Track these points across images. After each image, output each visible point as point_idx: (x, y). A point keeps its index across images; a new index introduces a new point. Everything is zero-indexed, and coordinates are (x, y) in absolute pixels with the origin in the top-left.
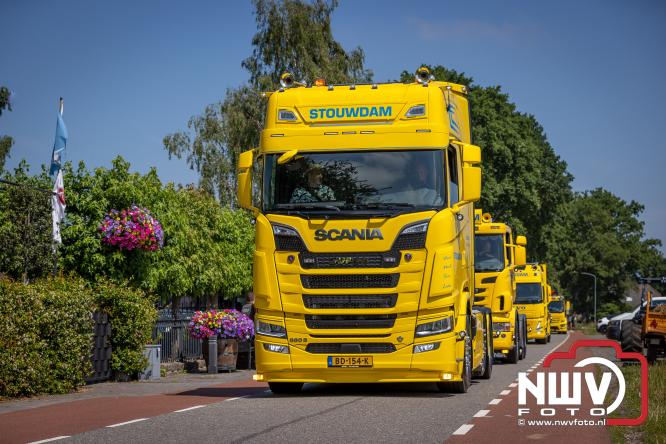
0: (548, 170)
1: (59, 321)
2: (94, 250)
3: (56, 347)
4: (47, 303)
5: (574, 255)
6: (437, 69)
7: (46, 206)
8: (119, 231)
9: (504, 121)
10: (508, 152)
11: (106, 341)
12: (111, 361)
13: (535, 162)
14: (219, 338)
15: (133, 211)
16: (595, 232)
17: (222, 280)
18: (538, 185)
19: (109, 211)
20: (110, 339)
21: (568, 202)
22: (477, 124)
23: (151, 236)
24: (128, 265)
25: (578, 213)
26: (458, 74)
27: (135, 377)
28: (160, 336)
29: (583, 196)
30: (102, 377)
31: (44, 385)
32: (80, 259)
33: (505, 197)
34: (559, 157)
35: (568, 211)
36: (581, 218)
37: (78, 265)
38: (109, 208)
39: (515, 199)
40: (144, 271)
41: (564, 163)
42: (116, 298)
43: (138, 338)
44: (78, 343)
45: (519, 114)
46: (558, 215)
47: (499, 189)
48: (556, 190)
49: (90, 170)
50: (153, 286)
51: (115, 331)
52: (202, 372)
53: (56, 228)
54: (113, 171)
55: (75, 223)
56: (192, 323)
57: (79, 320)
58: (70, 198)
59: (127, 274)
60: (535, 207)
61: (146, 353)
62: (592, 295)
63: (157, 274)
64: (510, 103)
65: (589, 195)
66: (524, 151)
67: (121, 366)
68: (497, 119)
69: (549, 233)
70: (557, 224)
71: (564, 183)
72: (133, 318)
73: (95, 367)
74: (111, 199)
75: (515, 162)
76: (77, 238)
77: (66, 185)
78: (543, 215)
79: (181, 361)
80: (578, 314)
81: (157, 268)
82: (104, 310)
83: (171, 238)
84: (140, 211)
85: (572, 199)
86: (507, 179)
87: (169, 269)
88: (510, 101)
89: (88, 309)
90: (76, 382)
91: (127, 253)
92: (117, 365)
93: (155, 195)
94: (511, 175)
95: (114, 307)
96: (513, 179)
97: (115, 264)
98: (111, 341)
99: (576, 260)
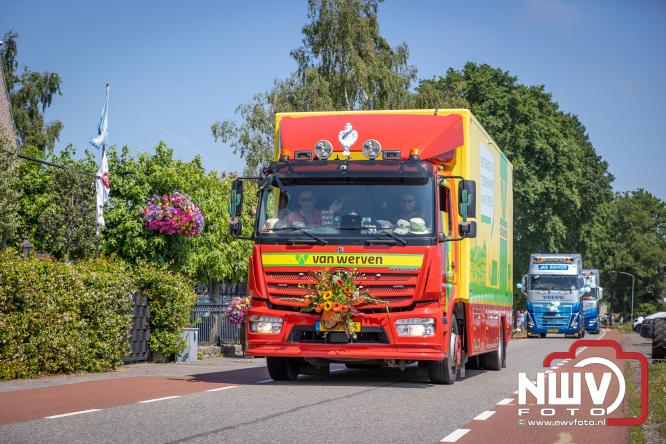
0: (589, 169)
1: (100, 301)
2: (136, 233)
3: (96, 326)
4: (88, 284)
5: (613, 255)
6: (482, 67)
7: (90, 189)
8: (161, 216)
9: (547, 120)
10: (550, 151)
11: (145, 323)
12: (149, 342)
13: (578, 162)
15: (175, 196)
16: (635, 232)
18: (579, 184)
19: (152, 197)
21: (608, 202)
22: (521, 122)
23: (191, 222)
24: (169, 249)
25: (619, 213)
26: (503, 72)
27: (172, 358)
29: (624, 196)
30: (140, 358)
31: (83, 363)
32: (122, 242)
33: (546, 195)
34: (600, 157)
35: (609, 211)
36: (622, 218)
37: (120, 249)
38: (151, 193)
39: (556, 197)
40: (184, 256)
41: (605, 163)
42: (157, 281)
43: (177, 321)
44: (117, 324)
45: (562, 113)
46: (598, 214)
47: (540, 187)
48: (597, 190)
49: (134, 156)
50: (192, 271)
51: (153, 314)
52: (239, 357)
53: (100, 211)
54: (156, 156)
55: (118, 207)
56: (230, 309)
57: (119, 301)
58: (114, 182)
59: (168, 258)
60: (576, 206)
61: (183, 335)
62: (629, 295)
63: (197, 259)
64: (554, 102)
65: (630, 195)
66: (566, 150)
67: (159, 348)
68: (540, 118)
69: (588, 232)
70: (597, 224)
71: (605, 183)
72: (172, 302)
73: (134, 348)
74: (154, 184)
75: (556, 160)
76: (119, 222)
77: (111, 169)
78: (583, 215)
79: (219, 345)
80: (616, 312)
81: (197, 254)
82: (144, 292)
83: (212, 224)
84: (182, 196)
85: (612, 199)
86: (548, 177)
87: (209, 255)
88: (553, 100)
89: (128, 291)
90: (114, 361)
91: (168, 238)
92: (155, 347)
93: (197, 182)
94: (552, 173)
95: (154, 291)
96: (554, 177)
97: (157, 248)
98: (150, 322)
99: (615, 260)
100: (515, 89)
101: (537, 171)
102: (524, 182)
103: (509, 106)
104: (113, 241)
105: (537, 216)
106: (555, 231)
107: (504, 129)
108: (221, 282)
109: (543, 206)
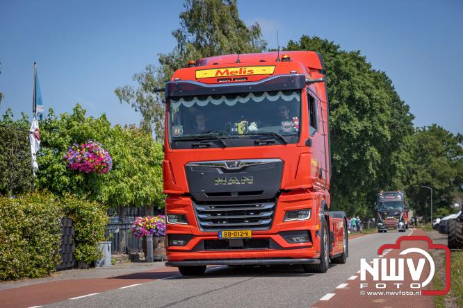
0: (396, 111)
1: (36, 225)
2: (61, 173)
3: (34, 244)
4: (27, 212)
5: (416, 174)
6: (314, 39)
7: (25, 142)
8: (79, 159)
9: (363, 76)
10: (366, 99)
11: (71, 240)
12: (75, 254)
13: (387, 106)
14: (155, 236)
15: (89, 144)
16: (431, 156)
17: (156, 194)
18: (390, 123)
19: (72, 145)
20: (74, 238)
21: (411, 135)
22: (345, 78)
23: (102, 163)
24: (87, 184)
25: (418, 143)
26: (329, 42)
27: (93, 265)
28: (111, 235)
29: (422, 130)
30: (69, 265)
31: (26, 271)
32: (51, 180)
33: (364, 132)
34: (404, 102)
35: (412, 141)
36: (421, 146)
37: (50, 185)
38: (71, 143)
39: (372, 133)
40: (98, 188)
41: (408, 107)
42: (78, 208)
43: (95, 237)
44: (50, 241)
45: (374, 71)
46: (404, 144)
47: (360, 126)
48: (402, 126)
49: (58, 115)
50: (105, 199)
51: (77, 232)
52: (142, 261)
53: (34, 158)
54: (74, 115)
55: (46, 154)
56: (134, 226)
57: (51, 224)
58: (43, 135)
59: (86, 191)
60: (387, 139)
61: (100, 247)
62: (429, 202)
63: (108, 190)
65: (427, 129)
66: (378, 98)
67: (83, 257)
68: (358, 75)
70: (403, 151)
71: (408, 121)
72: (91, 223)
73: (63, 258)
74: (73, 135)
75: (371, 105)
76: (48, 165)
77: (40, 126)
78: (393, 146)
79: (127, 253)
80: (420, 216)
81: (106, 184)
82: (69, 217)
83: (118, 164)
84: (94, 144)
85: (414, 133)
86: (365, 119)
87: (117, 187)
88: (367, 61)
89: (57, 216)
90: (49, 269)
91: (86, 175)
92: (80, 257)
93: (105, 133)
94: (368, 115)
95: (77, 215)
96: (370, 118)
97: (77, 183)
98: (75, 239)
99: (417, 178)
100: (339, 54)
101: (358, 114)
102: (348, 123)
103: (335, 67)
104: (44, 179)
105: (359, 147)
106: (373, 158)
107: (331, 84)
108: (126, 206)
109: (363, 140)
